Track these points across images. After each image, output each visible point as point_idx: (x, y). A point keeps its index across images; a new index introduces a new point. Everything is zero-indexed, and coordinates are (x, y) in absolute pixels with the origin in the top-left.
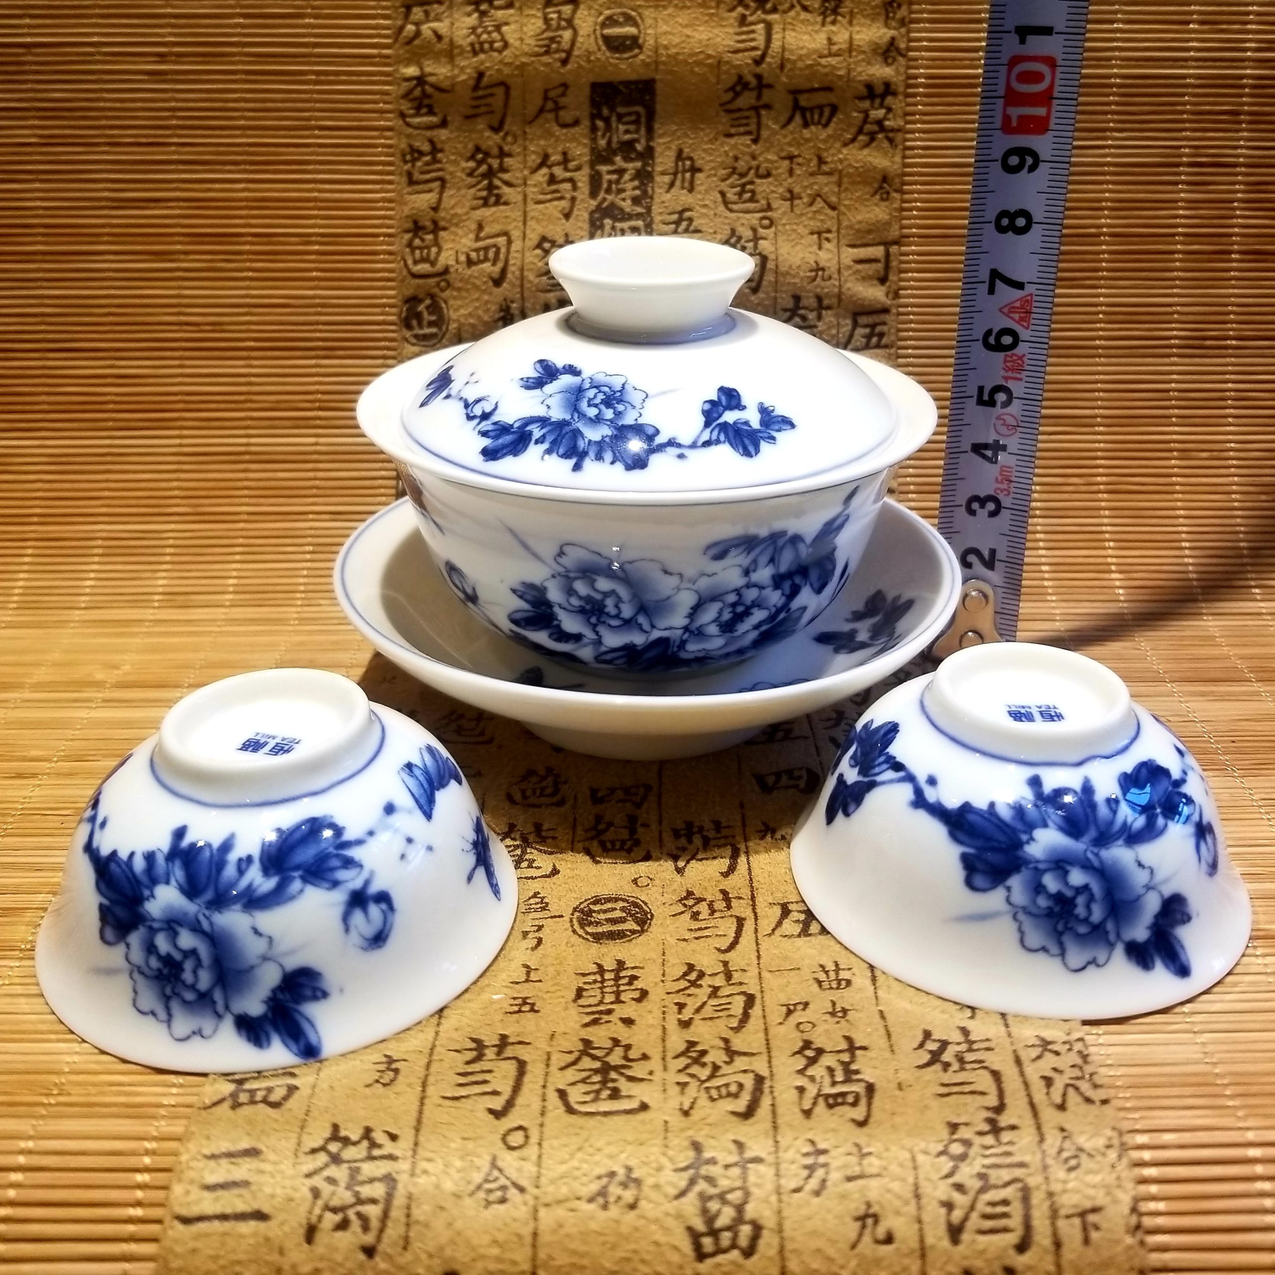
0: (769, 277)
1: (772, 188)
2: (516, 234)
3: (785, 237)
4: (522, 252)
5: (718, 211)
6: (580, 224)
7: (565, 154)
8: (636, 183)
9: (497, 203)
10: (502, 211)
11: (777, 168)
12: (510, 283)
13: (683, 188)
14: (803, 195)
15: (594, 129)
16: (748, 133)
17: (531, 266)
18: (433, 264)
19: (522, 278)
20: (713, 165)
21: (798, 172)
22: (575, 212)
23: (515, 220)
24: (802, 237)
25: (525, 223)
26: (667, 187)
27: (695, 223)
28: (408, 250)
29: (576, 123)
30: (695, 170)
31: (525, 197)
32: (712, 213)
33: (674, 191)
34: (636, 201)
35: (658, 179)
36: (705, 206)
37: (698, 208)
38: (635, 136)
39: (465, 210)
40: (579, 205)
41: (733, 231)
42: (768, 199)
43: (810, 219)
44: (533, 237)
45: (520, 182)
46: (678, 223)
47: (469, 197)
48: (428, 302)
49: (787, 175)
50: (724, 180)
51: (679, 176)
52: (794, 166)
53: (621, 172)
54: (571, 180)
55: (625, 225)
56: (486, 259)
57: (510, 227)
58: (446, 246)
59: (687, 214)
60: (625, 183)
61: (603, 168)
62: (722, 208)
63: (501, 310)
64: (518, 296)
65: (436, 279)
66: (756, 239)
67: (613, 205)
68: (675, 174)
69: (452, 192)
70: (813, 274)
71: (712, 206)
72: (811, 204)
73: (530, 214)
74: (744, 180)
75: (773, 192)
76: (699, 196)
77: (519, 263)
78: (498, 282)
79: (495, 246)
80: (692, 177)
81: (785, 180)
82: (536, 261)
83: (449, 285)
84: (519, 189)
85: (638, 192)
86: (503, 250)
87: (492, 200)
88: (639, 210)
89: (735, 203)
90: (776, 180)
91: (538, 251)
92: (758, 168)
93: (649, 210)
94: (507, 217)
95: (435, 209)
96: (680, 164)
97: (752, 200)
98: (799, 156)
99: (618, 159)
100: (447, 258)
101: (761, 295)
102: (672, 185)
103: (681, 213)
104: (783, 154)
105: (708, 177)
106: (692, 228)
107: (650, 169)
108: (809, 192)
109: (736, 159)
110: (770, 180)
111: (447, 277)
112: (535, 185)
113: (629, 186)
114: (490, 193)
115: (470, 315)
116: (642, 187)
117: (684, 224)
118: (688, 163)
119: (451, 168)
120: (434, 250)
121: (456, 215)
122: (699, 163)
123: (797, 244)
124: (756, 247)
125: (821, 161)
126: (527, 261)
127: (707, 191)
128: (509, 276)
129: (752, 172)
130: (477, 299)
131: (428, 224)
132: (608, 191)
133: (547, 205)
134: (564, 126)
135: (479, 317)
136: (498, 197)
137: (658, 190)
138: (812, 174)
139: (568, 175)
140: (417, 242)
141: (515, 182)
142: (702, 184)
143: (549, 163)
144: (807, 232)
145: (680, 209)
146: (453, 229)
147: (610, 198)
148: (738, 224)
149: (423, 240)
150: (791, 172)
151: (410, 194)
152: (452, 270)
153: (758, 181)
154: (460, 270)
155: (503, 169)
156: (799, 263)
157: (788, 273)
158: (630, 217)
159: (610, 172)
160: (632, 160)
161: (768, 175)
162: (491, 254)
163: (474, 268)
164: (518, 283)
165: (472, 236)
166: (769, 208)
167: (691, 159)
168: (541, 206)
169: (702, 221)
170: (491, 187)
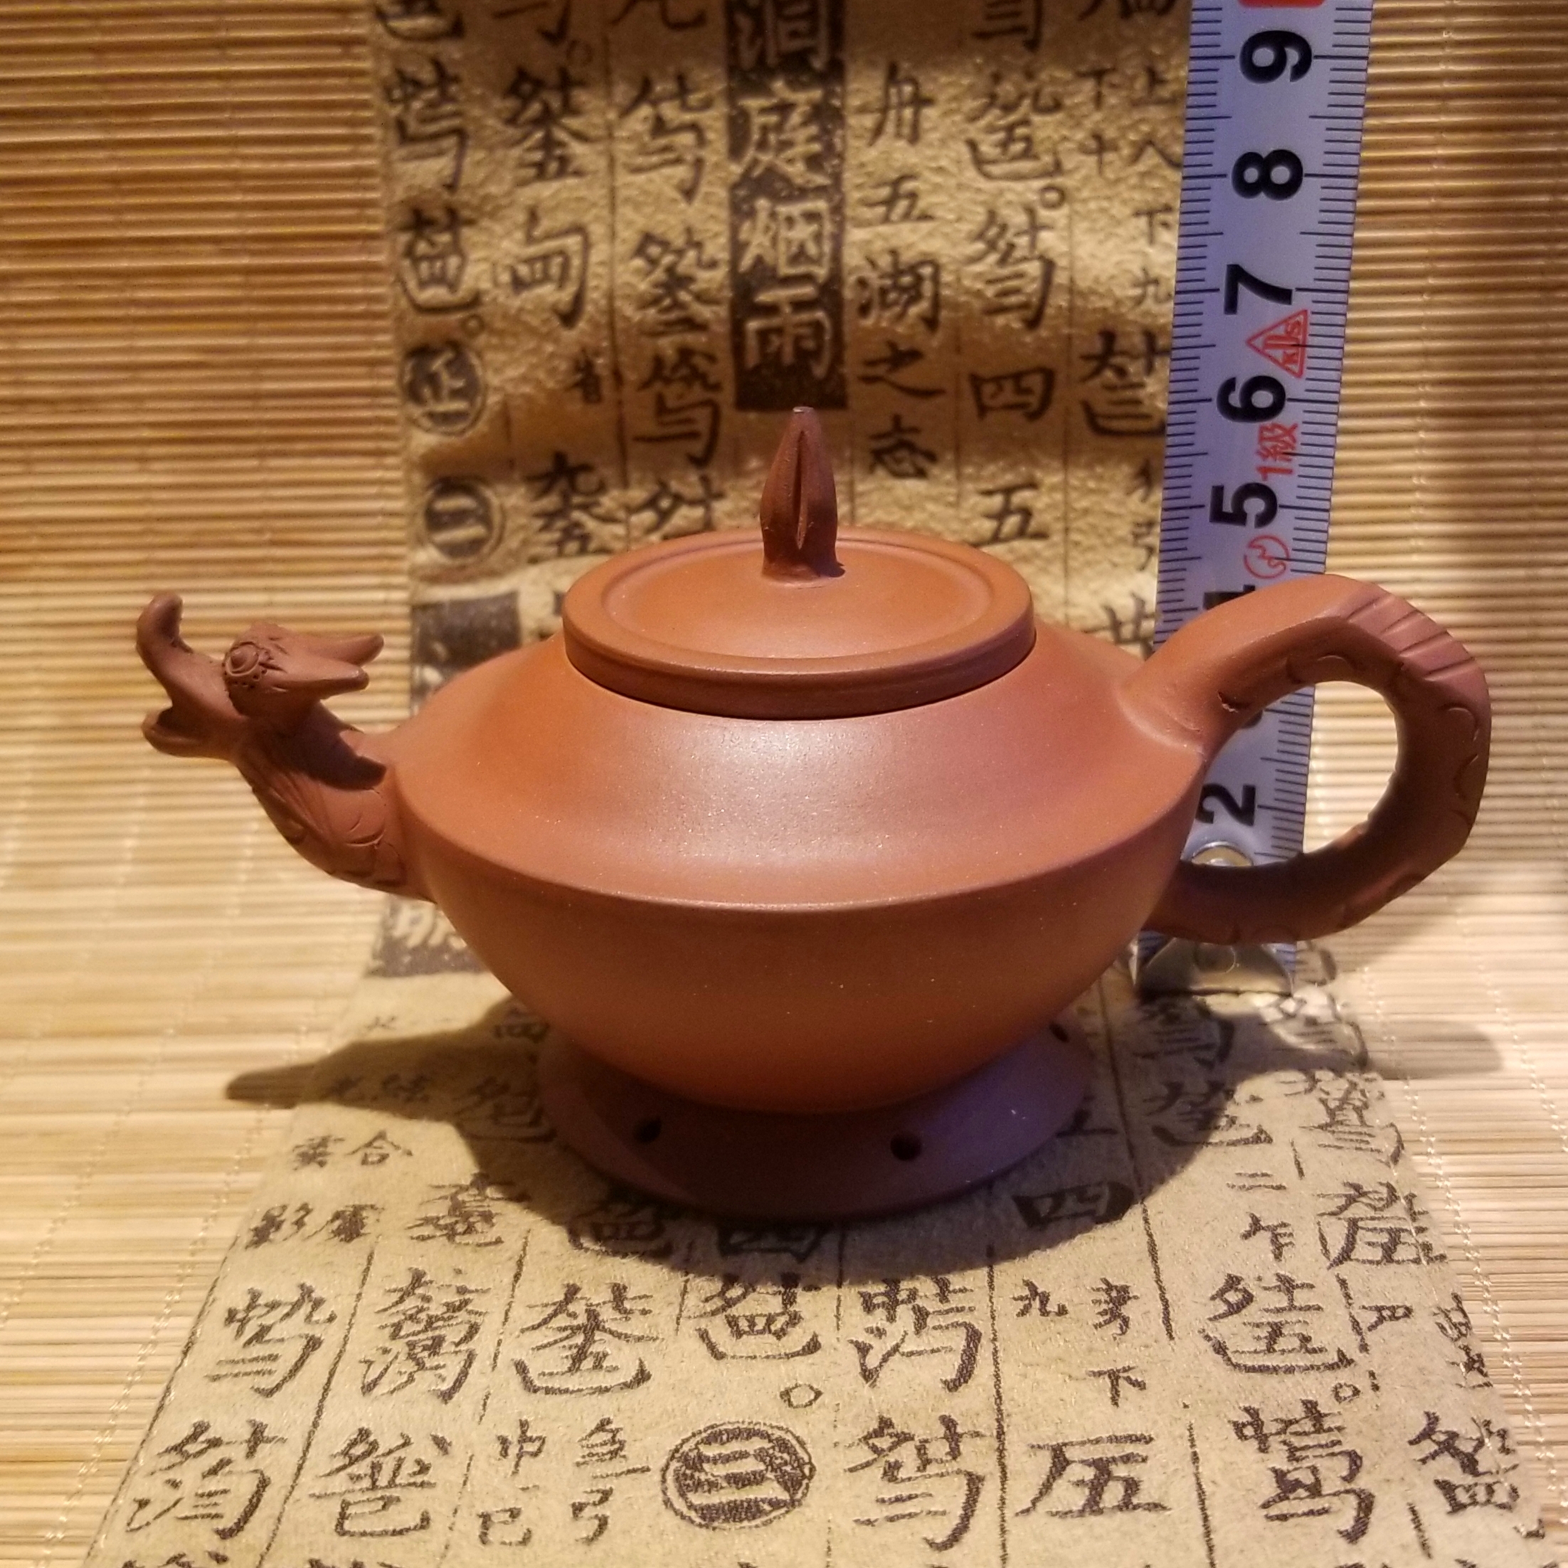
0: (1059, 300)
1: (1065, 132)
2: (597, 231)
3: (1085, 225)
4: (609, 263)
5: (963, 180)
6: (712, 210)
7: (681, 79)
8: (813, 129)
9: (561, 173)
10: (571, 189)
11: (1072, 95)
12: (591, 321)
13: (898, 135)
14: (1122, 143)
15: (732, 30)
16: (1020, 29)
17: (628, 291)
18: (453, 286)
19: (611, 312)
20: (952, 91)
21: (1112, 100)
22: (704, 189)
23: (594, 205)
24: (1119, 223)
25: (613, 207)
26: (868, 135)
27: (922, 204)
28: (406, 263)
29: (699, 20)
30: (920, 101)
31: (612, 162)
32: (952, 182)
33: (882, 143)
34: (814, 162)
35: (853, 121)
36: (940, 170)
37: (927, 174)
38: (808, 43)
39: (506, 187)
40: (708, 176)
41: (992, 215)
42: (1055, 153)
43: (1134, 187)
44: (629, 236)
45: (601, 132)
46: (890, 202)
47: (511, 163)
48: (449, 355)
49: (1092, 106)
50: (973, 119)
51: (892, 114)
52: (1105, 91)
53: (784, 109)
54: (694, 127)
55: (795, 209)
56: (546, 278)
57: (587, 218)
58: (474, 255)
59: (908, 186)
60: (794, 129)
61: (753, 103)
62: (971, 173)
63: (577, 368)
64: (605, 344)
65: (459, 316)
66: (1035, 227)
67: (771, 170)
68: (884, 110)
69: (480, 155)
70: (1137, 292)
71: (953, 169)
72: (1135, 158)
73: (623, 193)
74: (1012, 118)
75: (1065, 139)
76: (929, 152)
77: (604, 285)
78: (569, 317)
79: (562, 252)
80: (916, 114)
81: (1085, 116)
82: (634, 280)
83: (483, 326)
84: (600, 147)
85: (816, 147)
86: (576, 262)
87: (553, 166)
88: (820, 180)
89: (994, 162)
90: (1072, 116)
91: (639, 263)
92: (1036, 95)
93: (837, 178)
94: (580, 199)
95: (451, 187)
96: (893, 91)
97: (1027, 154)
98: (1114, 70)
99: (779, 85)
100: (477, 278)
101: (1043, 332)
102: (878, 131)
103: (896, 184)
104: (1083, 68)
105: (946, 114)
106: (916, 212)
107: (836, 103)
108: (1132, 137)
109: (997, 78)
110: (1059, 116)
111: (480, 310)
112: (629, 139)
113: (802, 135)
114: (549, 155)
115: (524, 379)
116: (824, 135)
117: (902, 205)
118: (908, 89)
119: (476, 112)
120: (453, 262)
121: (486, 198)
122: (927, 89)
123: (1110, 235)
124: (1033, 244)
125: (1155, 79)
126: (619, 281)
127: (943, 142)
128: (589, 308)
129: (1027, 103)
130: (534, 351)
131: (438, 214)
132: (762, 145)
133: (654, 175)
134: (679, 26)
135: (539, 383)
136: (564, 161)
137: (853, 143)
138: (1136, 104)
139: (688, 117)
140: (422, 247)
141: (593, 133)
142: (934, 129)
143: (652, 97)
144: (1127, 211)
145: (894, 176)
146: (485, 223)
147: (766, 158)
148: (1001, 201)
149: (432, 244)
150: (1098, 100)
151: (406, 159)
152: (487, 299)
153: (1037, 119)
154: (501, 299)
155: (570, 109)
156: (1112, 271)
157: (1093, 292)
158: (802, 193)
159: (764, 111)
160: (804, 86)
161: (1057, 106)
162: (555, 270)
163: (525, 295)
164: (603, 320)
165: (519, 235)
166: (1058, 168)
167: (914, 82)
168: (641, 178)
169: (934, 199)
170: (549, 144)
